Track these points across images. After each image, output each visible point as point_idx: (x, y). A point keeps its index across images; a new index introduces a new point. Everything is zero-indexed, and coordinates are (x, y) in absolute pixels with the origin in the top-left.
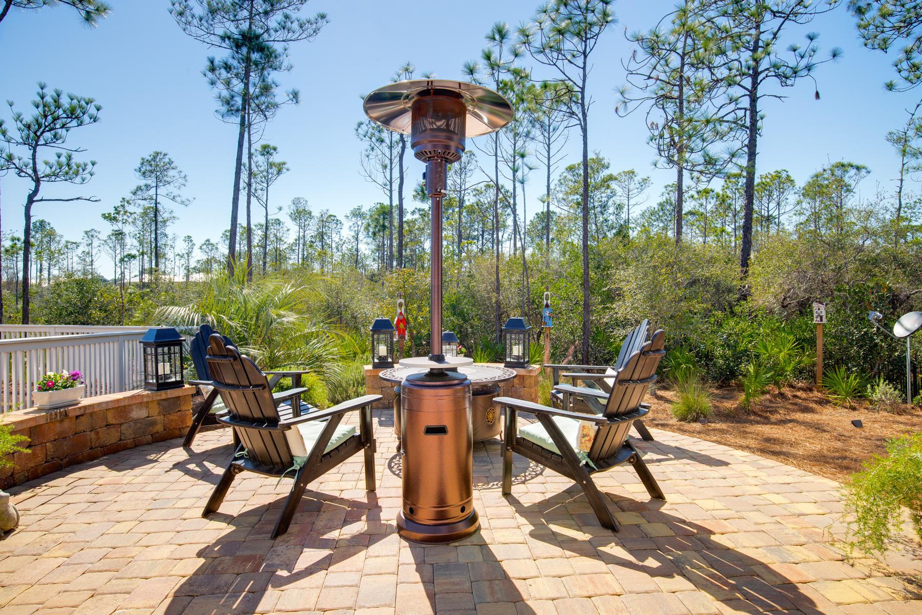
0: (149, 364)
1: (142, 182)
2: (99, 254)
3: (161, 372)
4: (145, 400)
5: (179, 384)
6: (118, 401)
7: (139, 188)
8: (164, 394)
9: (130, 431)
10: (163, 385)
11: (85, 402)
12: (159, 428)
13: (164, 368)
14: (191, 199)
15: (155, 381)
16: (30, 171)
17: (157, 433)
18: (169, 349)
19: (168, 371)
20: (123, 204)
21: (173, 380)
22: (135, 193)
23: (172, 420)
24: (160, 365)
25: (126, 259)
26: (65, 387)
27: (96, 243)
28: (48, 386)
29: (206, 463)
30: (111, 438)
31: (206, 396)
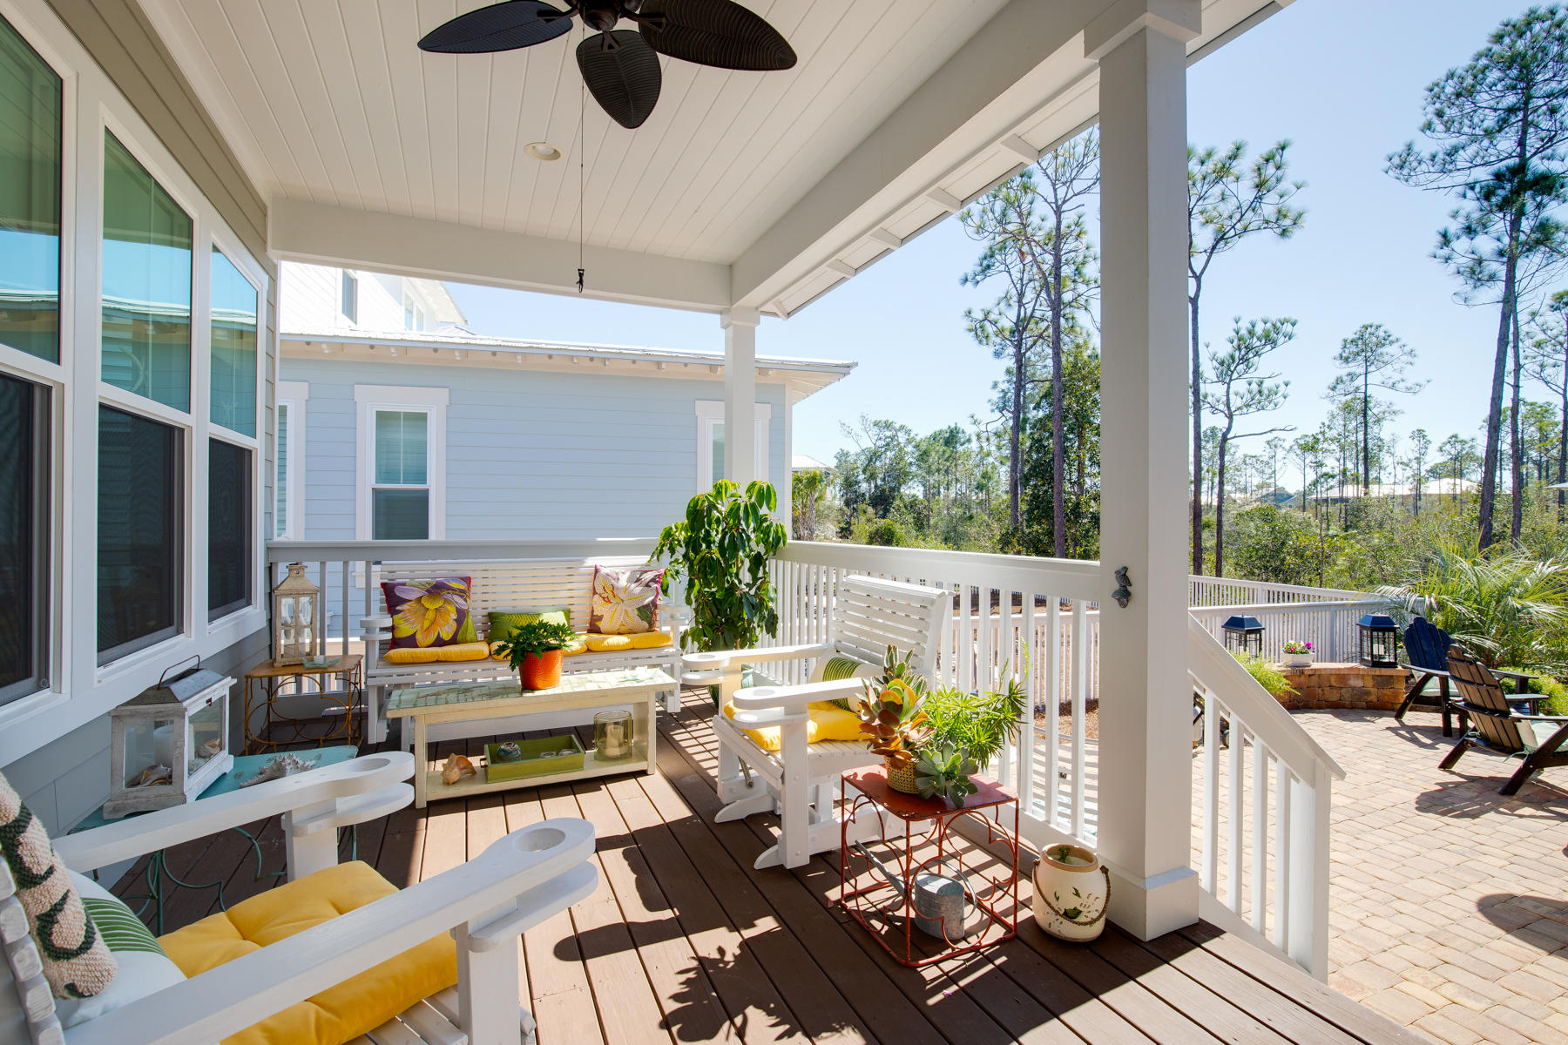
0: (1365, 644)
1: (1343, 370)
2: (1284, 468)
3: (1375, 652)
4: (1361, 673)
5: (1392, 665)
6: (1339, 669)
7: (1339, 381)
8: (1378, 671)
9: (1348, 695)
10: (1377, 663)
11: (1315, 665)
12: (1373, 698)
13: (1379, 649)
14: (1422, 382)
15: (1370, 658)
16: (1222, 407)
17: (1371, 701)
18: (1384, 635)
19: (1382, 652)
20: (1322, 430)
21: (1387, 660)
22: (1334, 389)
23: (1385, 694)
24: (1375, 646)
25: (1322, 480)
26: (1302, 653)
27: (1280, 454)
28: (1291, 651)
29: (1414, 733)
30: (1334, 696)
31: (1418, 680)
